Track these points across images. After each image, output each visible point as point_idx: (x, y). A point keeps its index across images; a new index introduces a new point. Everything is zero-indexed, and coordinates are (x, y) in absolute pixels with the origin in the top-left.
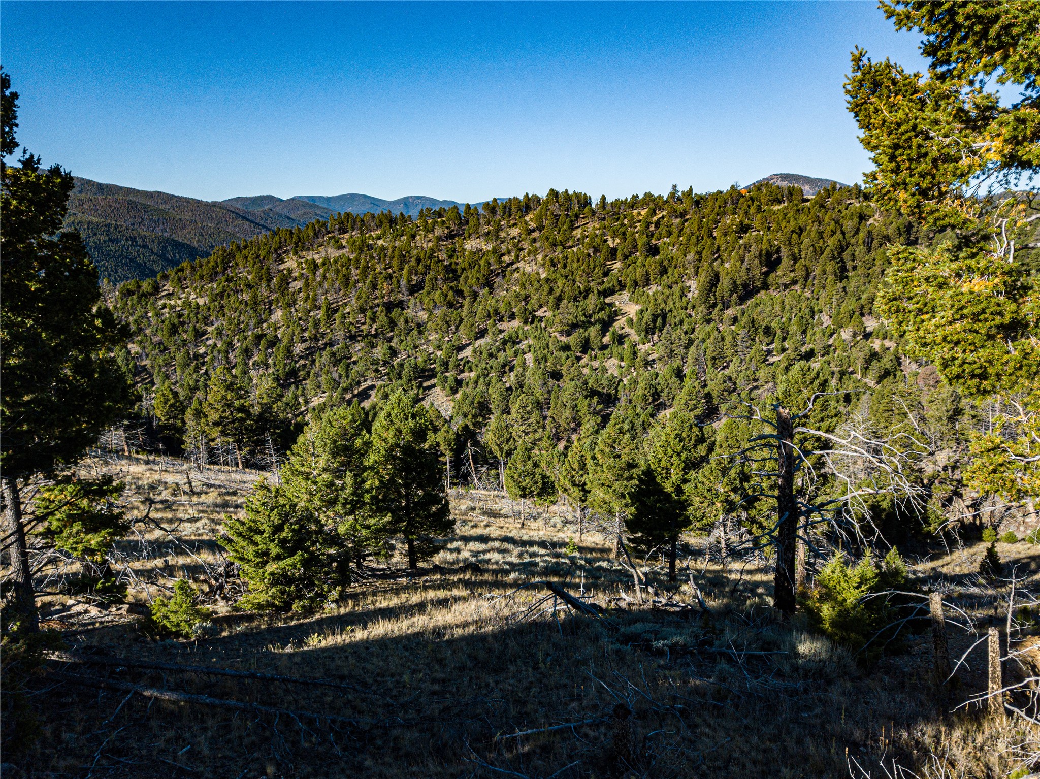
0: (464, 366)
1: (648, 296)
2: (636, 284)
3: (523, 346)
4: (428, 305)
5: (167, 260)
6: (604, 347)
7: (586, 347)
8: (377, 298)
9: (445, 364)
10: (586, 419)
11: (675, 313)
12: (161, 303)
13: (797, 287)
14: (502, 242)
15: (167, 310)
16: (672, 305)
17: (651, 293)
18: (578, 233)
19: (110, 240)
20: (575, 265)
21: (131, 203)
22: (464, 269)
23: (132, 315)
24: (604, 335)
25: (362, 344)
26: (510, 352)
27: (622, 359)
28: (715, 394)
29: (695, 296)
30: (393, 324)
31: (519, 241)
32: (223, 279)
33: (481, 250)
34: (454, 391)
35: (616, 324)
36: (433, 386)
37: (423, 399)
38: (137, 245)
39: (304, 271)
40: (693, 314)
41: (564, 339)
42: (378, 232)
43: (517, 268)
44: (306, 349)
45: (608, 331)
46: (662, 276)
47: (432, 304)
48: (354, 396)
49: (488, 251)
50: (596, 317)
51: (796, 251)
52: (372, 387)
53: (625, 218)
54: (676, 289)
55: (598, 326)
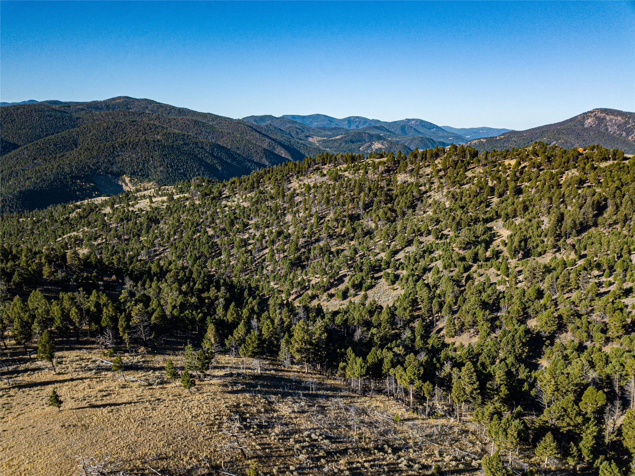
0: (399, 266)
1: (516, 225)
2: (507, 217)
3: (436, 254)
4: (375, 218)
5: (214, 156)
6: (487, 260)
7: (475, 259)
8: (344, 211)
9: (388, 264)
10: (481, 323)
11: (533, 239)
12: (224, 202)
13: (618, 226)
14: (420, 177)
15: (227, 209)
16: (531, 234)
17: (517, 224)
18: (469, 174)
19: (184, 144)
20: (468, 200)
21: (195, 121)
22: (397, 196)
23: (208, 210)
24: (487, 251)
25: (336, 241)
26: (428, 258)
27: (499, 269)
28: (565, 317)
29: (547, 228)
30: (354, 230)
31: (431, 177)
32: (258, 192)
33: (407, 181)
34: (393, 283)
35: (495, 243)
36: (380, 277)
37: (374, 286)
38: (198, 147)
39: (303, 190)
40: (546, 240)
41: (461, 252)
42: (345, 166)
43: (430, 196)
44: (305, 242)
45: (489, 248)
46: (525, 212)
47: (377, 219)
48: (335, 280)
49: (412, 183)
50: (482, 238)
51: (619, 202)
52: (345, 276)
53: (500, 166)
54: (534, 221)
55: (483, 245)
